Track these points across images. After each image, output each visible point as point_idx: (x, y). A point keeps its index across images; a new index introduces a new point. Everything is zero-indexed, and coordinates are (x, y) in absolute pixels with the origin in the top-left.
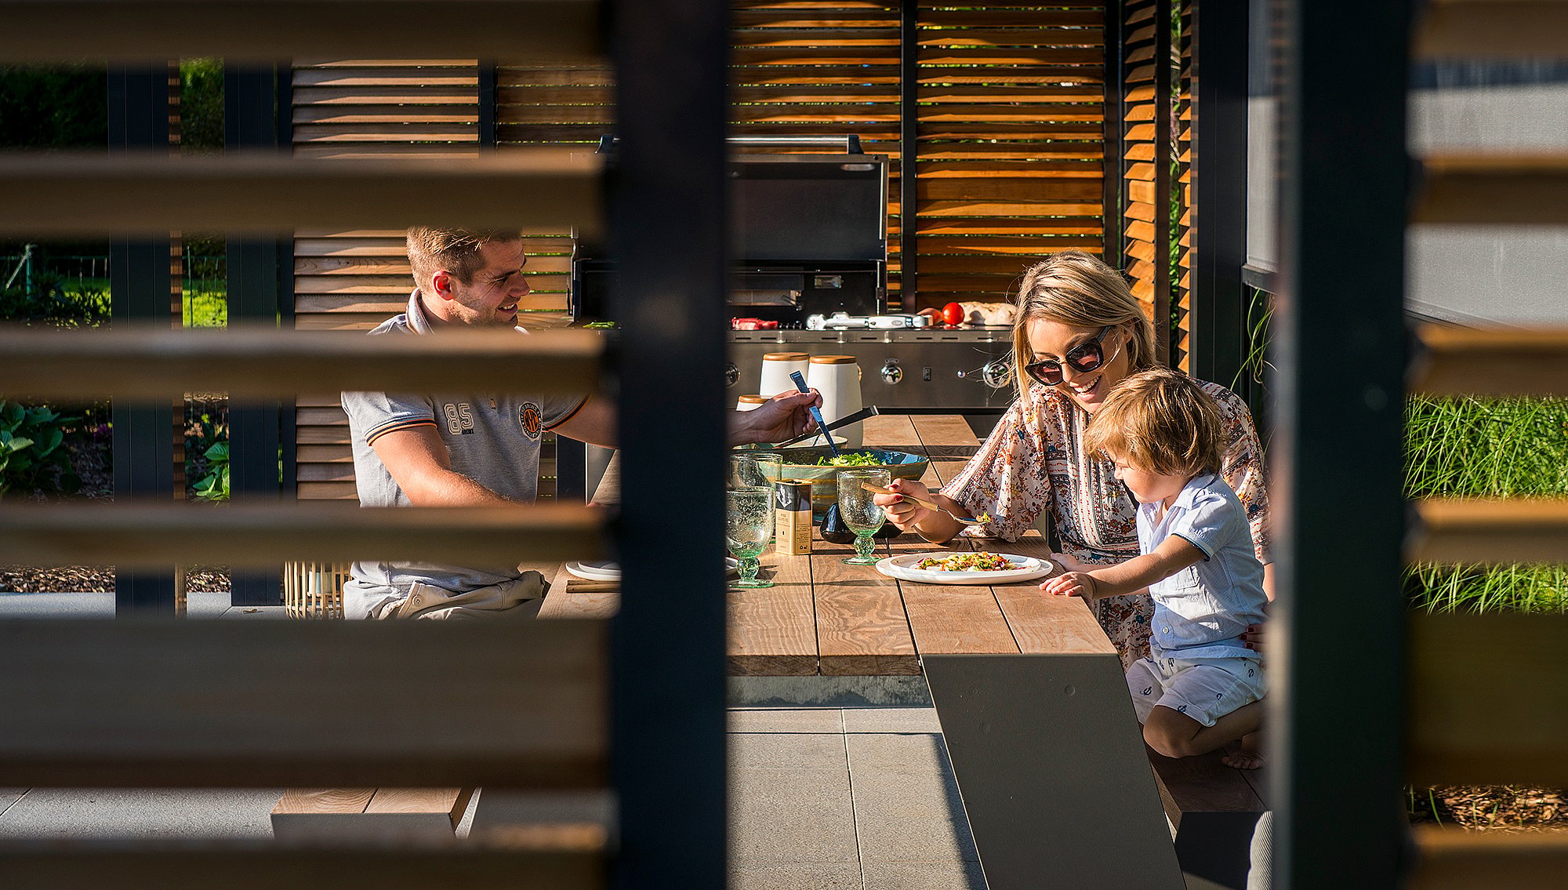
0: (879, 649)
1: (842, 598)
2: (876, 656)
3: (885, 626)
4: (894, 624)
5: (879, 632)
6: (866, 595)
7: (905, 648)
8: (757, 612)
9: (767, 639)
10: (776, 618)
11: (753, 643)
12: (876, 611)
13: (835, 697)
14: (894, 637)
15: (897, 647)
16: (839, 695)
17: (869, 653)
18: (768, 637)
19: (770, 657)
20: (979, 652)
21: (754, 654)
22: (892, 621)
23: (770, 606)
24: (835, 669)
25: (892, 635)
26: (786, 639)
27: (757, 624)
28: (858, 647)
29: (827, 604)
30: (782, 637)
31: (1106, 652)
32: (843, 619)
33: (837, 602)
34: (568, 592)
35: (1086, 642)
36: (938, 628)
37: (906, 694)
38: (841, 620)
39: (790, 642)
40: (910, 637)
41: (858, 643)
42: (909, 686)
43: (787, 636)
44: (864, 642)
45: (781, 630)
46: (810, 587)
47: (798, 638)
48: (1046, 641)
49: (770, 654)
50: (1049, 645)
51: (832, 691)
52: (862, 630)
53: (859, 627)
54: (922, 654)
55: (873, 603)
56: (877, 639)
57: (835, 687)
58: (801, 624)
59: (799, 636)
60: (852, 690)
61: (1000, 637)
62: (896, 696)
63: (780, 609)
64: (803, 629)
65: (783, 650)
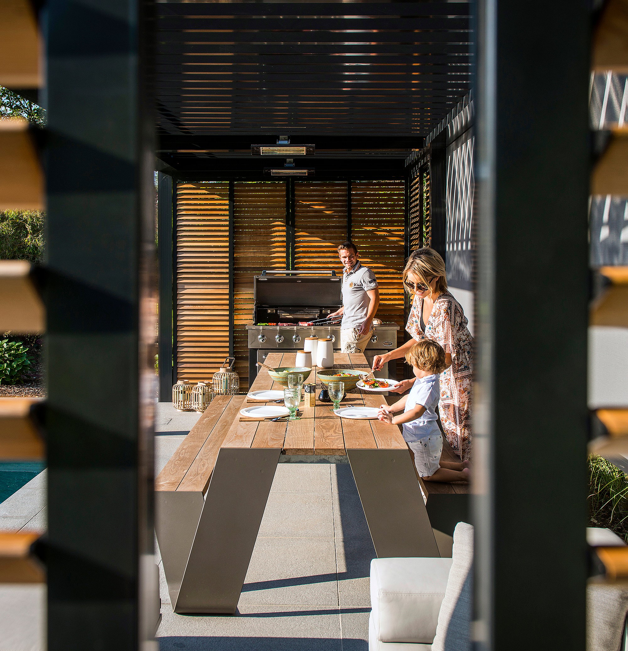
0: (333, 446)
1: (323, 424)
2: (332, 449)
3: (336, 436)
4: (339, 435)
5: (334, 439)
6: (331, 423)
7: (341, 446)
8: (297, 430)
9: (298, 441)
10: (302, 433)
11: (294, 443)
12: (333, 430)
13: (319, 460)
14: (338, 441)
15: (339, 445)
16: (321, 460)
17: (330, 448)
18: (299, 440)
19: (299, 449)
20: (364, 448)
21: (294, 448)
22: (338, 434)
23: (301, 427)
24: (319, 453)
25: (337, 440)
26: (304, 441)
27: (296, 435)
28: (326, 445)
29: (318, 427)
30: (303, 440)
31: (405, 448)
32: (323, 433)
33: (322, 426)
34: (240, 421)
35: (398, 444)
36: (352, 437)
37: (342, 460)
38: (322, 434)
39: (305, 443)
40: (343, 441)
41: (327, 443)
42: (343, 457)
43: (305, 440)
44: (329, 443)
45: (303, 438)
46: (314, 419)
47: (308, 441)
48: (386, 443)
49: (299, 448)
50: (387, 445)
51: (319, 458)
52: (328, 438)
53: (328, 437)
54: (347, 448)
55: (332, 427)
56: (333, 442)
57: (320, 457)
58: (310, 435)
59: (309, 440)
60: (325, 458)
61: (371, 441)
62: (339, 460)
63: (303, 429)
64: (310, 437)
65: (303, 446)
